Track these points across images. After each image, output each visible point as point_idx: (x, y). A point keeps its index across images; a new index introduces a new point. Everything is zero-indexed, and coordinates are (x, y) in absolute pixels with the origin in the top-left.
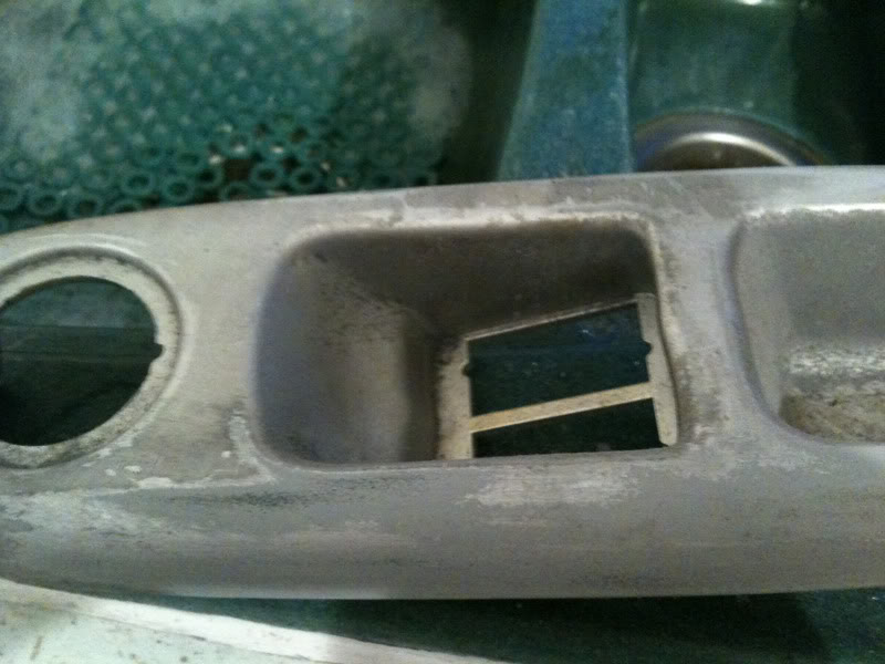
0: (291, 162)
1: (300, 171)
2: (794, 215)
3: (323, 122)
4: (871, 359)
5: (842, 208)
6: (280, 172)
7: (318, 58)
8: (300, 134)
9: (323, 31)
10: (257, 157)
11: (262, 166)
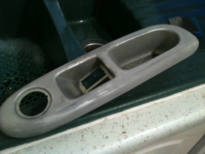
0: (17, 79)
1: (19, 80)
2: (113, 48)
3: (19, 69)
4: (129, 62)
5: (118, 45)
6: (16, 81)
7: (11, 59)
8: (16, 73)
9: (10, 54)
10: (10, 81)
11: (11, 82)
